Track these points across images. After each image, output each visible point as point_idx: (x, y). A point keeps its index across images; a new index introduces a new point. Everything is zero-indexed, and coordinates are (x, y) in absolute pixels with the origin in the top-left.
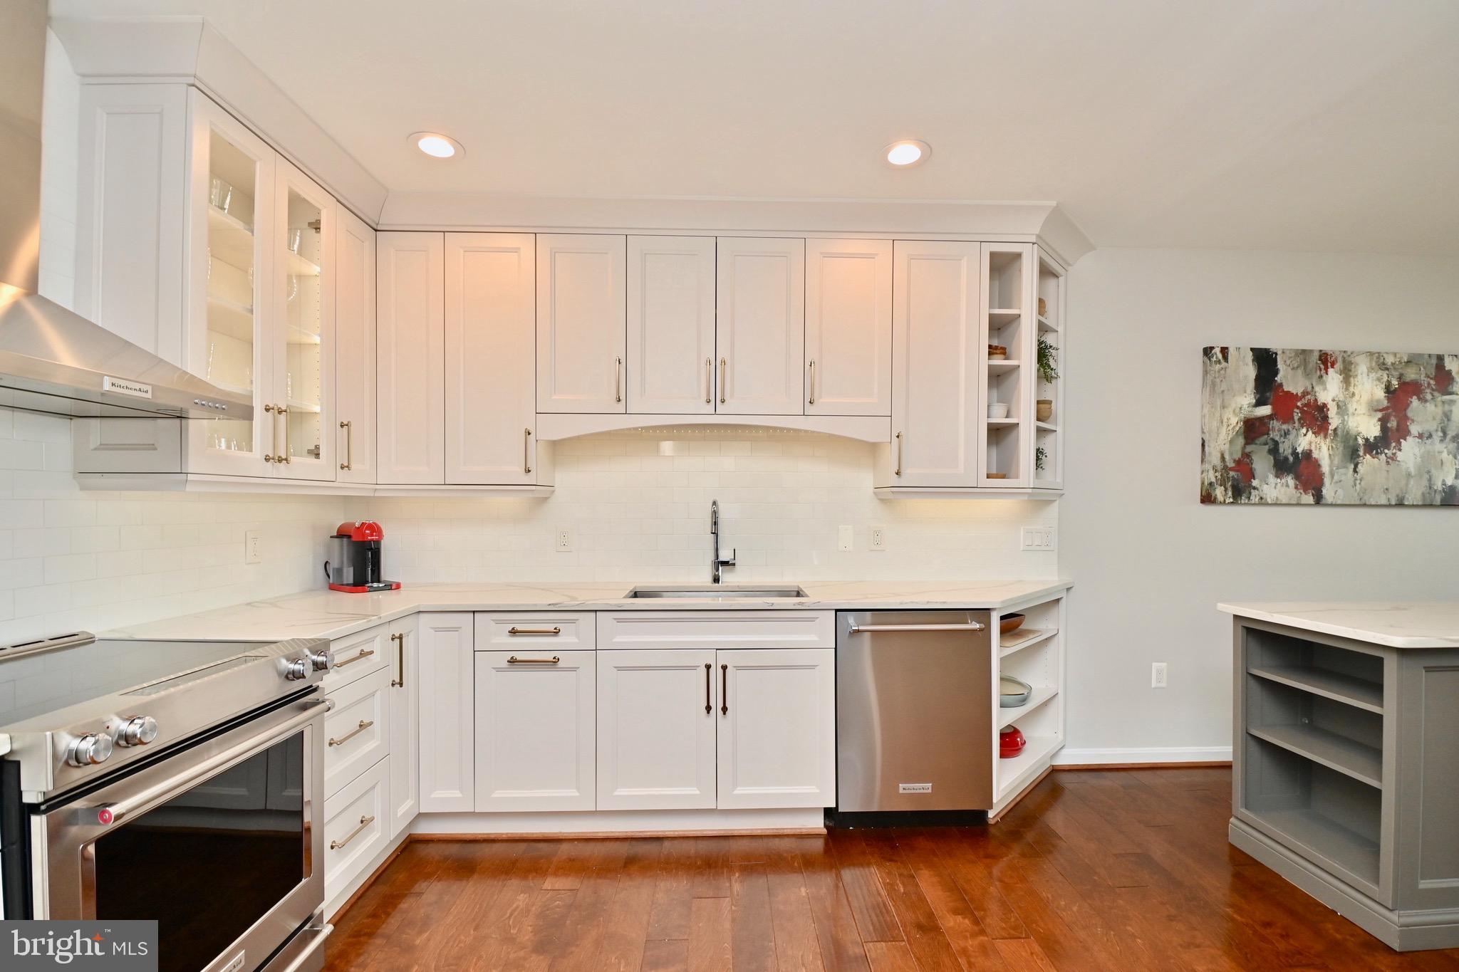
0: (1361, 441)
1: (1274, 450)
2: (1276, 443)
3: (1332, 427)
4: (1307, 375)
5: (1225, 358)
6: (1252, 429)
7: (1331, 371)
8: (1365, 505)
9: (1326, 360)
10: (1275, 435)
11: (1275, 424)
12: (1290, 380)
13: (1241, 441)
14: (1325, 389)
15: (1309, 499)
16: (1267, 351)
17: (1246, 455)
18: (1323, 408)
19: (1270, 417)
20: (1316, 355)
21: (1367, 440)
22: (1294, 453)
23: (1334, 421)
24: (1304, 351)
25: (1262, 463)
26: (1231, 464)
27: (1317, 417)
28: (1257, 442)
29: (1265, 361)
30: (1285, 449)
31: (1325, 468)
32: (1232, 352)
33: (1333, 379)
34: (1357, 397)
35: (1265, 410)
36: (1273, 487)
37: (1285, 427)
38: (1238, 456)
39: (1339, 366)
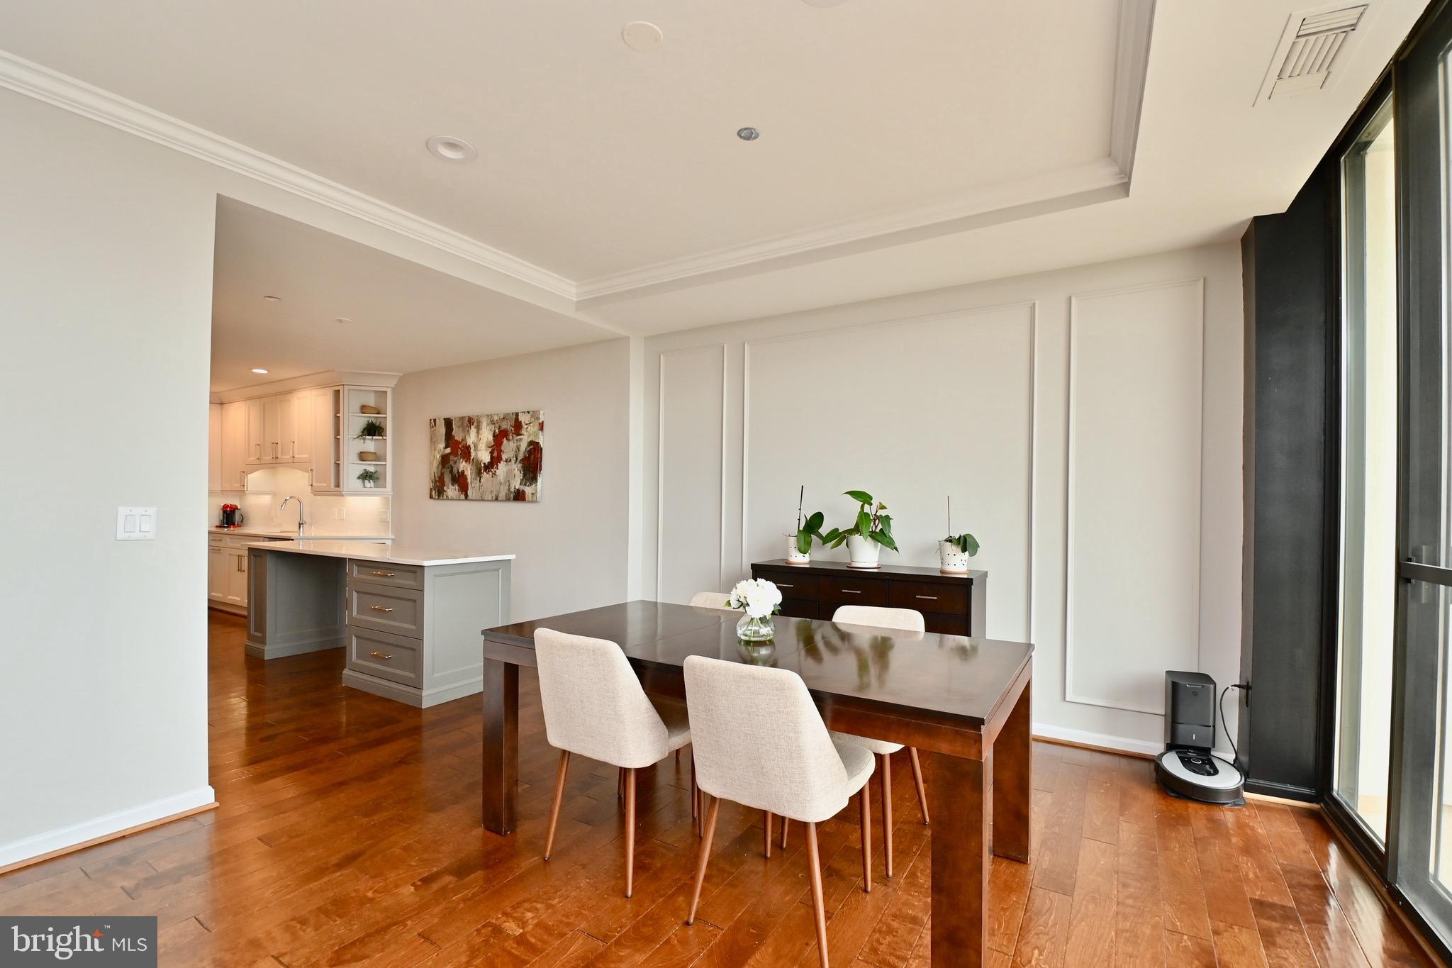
0: (482, 465)
1: (451, 472)
2: (452, 468)
3: (472, 458)
4: (463, 430)
5: (435, 424)
6: (445, 460)
7: (472, 427)
8: (483, 500)
9: (470, 421)
10: (451, 463)
11: (452, 457)
12: (457, 434)
13: (440, 467)
14: (470, 437)
15: (463, 497)
16: (449, 418)
17: (442, 474)
18: (468, 448)
19: (450, 454)
20: (467, 418)
21: (485, 464)
22: (458, 472)
23: (473, 455)
24: (462, 417)
25: (447, 479)
26: (437, 479)
27: (466, 453)
28: (446, 466)
29: (448, 423)
30: (455, 471)
31: (469, 481)
32: (437, 420)
33: (473, 430)
34: (481, 441)
35: (448, 450)
36: (452, 490)
37: (455, 459)
38: (439, 474)
39: (475, 424)
